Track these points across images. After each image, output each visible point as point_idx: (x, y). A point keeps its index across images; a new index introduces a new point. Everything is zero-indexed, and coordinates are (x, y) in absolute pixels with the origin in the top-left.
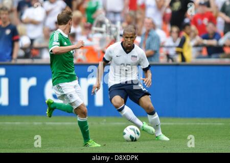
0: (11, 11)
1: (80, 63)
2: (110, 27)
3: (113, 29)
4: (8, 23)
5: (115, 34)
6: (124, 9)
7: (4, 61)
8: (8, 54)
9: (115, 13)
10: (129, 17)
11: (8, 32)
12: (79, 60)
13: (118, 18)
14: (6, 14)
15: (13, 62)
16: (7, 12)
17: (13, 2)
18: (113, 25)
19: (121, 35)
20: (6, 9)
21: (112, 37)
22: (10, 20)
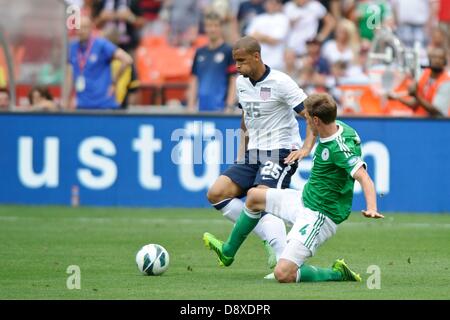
0: (225, 21)
1: (349, 115)
2: (403, 53)
3: (409, 56)
4: (220, 42)
5: (412, 66)
6: (430, 19)
7: (211, 109)
8: (219, 98)
9: (414, 26)
10: (437, 34)
11: (219, 58)
12: (349, 110)
13: (419, 35)
14: (216, 25)
15: (228, 112)
16: (217, 22)
17: (230, 5)
18: (408, 50)
19: (423, 67)
20: (216, 16)
21: (408, 70)
22: (224, 37)
